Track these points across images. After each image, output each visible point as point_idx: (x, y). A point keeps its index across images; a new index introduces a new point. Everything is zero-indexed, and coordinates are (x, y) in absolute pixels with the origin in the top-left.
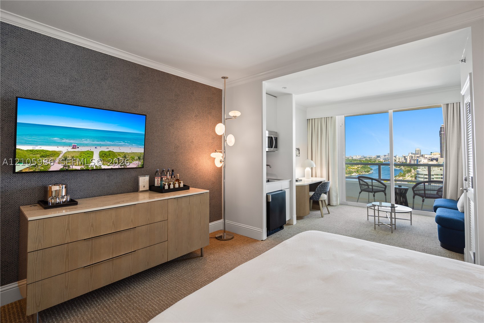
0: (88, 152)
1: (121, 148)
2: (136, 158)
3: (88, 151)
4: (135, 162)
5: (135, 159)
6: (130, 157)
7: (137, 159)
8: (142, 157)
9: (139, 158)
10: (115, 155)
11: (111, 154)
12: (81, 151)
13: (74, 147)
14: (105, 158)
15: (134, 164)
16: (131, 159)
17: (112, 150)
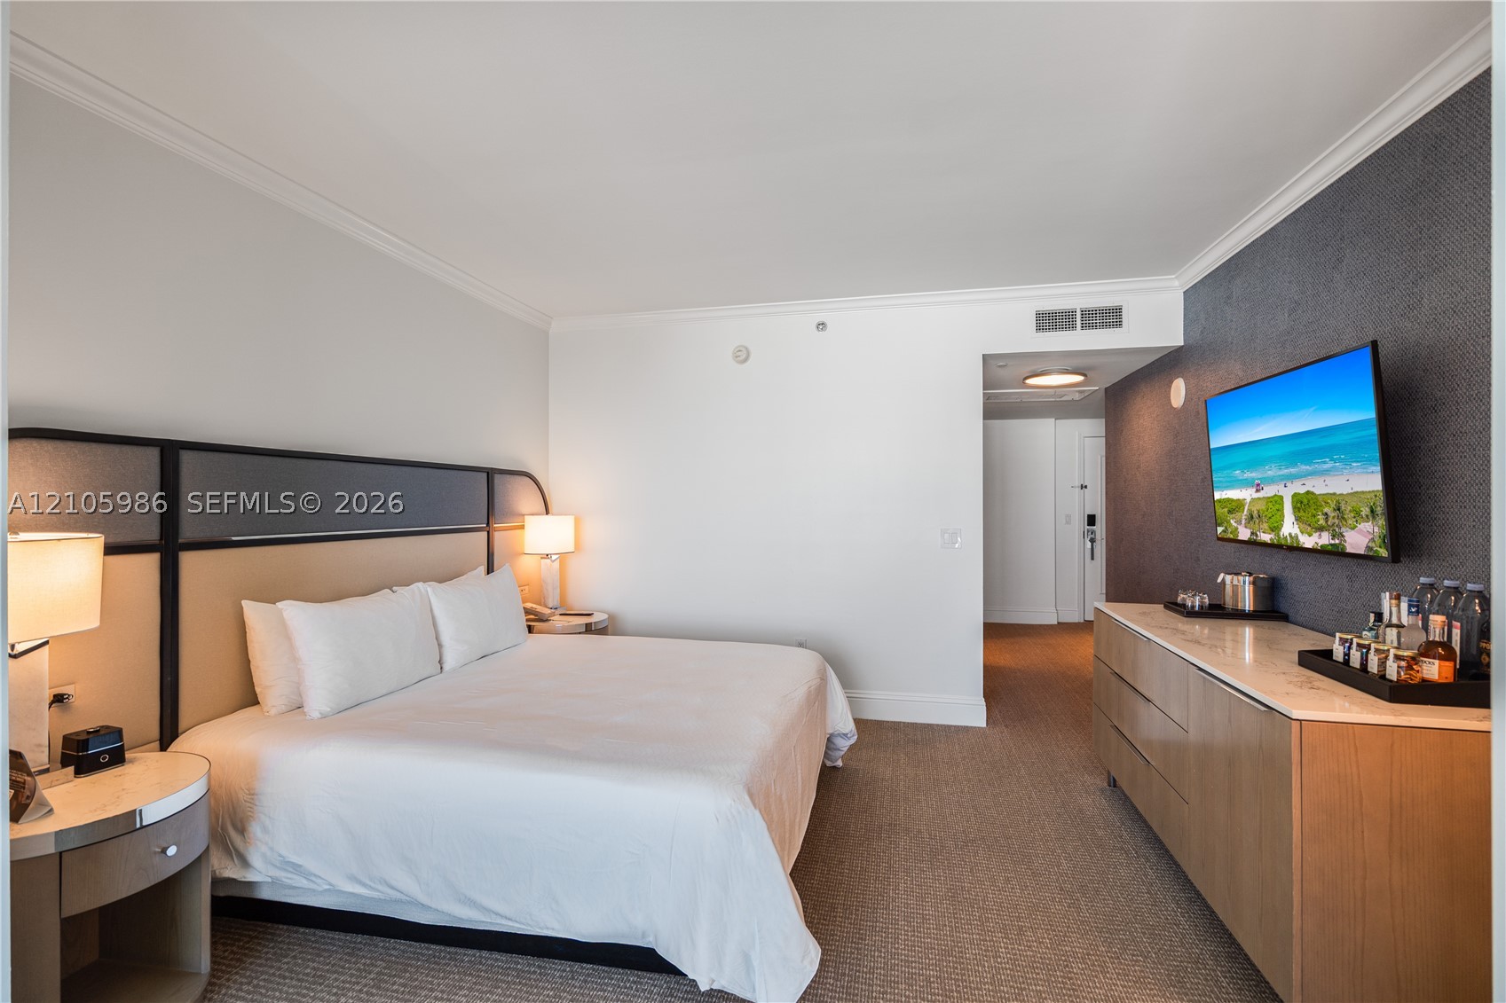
0: (1276, 498)
1: (1328, 480)
2: (1365, 511)
3: (1276, 495)
4: (1362, 524)
5: (1363, 513)
6: (1349, 508)
7: (1367, 516)
8: (1379, 508)
9: (1372, 511)
10: (1318, 504)
11: (1311, 502)
12: (1266, 496)
13: (1259, 489)
14: (1302, 514)
15: (1360, 532)
16: (1352, 515)
17: (1312, 490)
